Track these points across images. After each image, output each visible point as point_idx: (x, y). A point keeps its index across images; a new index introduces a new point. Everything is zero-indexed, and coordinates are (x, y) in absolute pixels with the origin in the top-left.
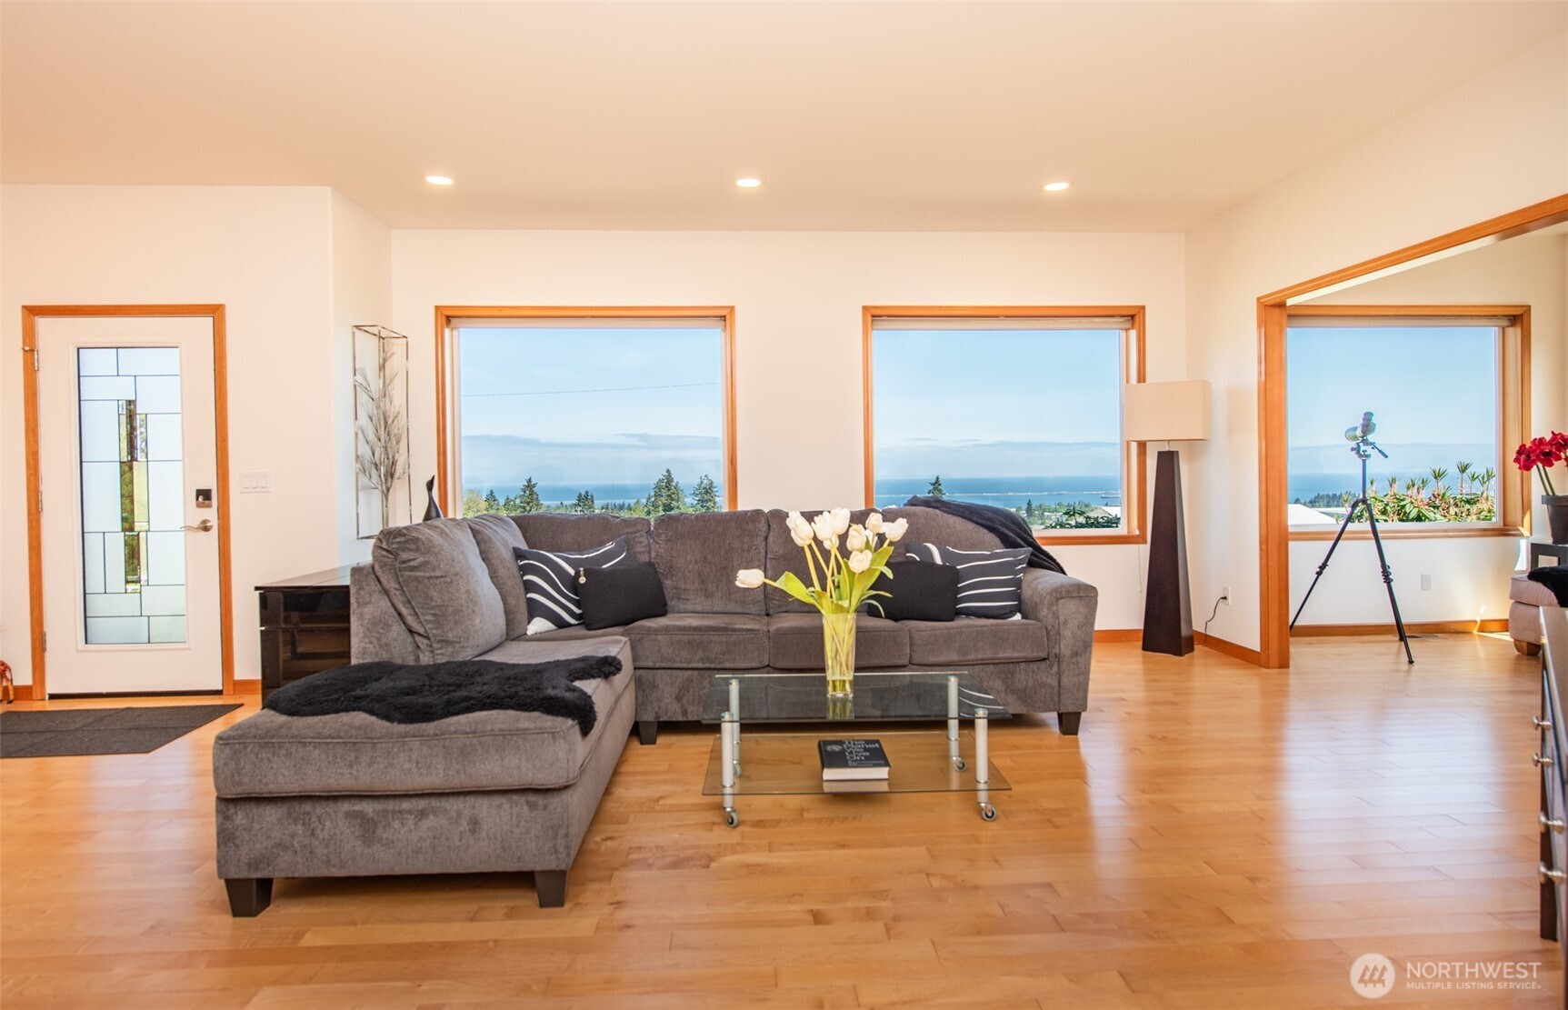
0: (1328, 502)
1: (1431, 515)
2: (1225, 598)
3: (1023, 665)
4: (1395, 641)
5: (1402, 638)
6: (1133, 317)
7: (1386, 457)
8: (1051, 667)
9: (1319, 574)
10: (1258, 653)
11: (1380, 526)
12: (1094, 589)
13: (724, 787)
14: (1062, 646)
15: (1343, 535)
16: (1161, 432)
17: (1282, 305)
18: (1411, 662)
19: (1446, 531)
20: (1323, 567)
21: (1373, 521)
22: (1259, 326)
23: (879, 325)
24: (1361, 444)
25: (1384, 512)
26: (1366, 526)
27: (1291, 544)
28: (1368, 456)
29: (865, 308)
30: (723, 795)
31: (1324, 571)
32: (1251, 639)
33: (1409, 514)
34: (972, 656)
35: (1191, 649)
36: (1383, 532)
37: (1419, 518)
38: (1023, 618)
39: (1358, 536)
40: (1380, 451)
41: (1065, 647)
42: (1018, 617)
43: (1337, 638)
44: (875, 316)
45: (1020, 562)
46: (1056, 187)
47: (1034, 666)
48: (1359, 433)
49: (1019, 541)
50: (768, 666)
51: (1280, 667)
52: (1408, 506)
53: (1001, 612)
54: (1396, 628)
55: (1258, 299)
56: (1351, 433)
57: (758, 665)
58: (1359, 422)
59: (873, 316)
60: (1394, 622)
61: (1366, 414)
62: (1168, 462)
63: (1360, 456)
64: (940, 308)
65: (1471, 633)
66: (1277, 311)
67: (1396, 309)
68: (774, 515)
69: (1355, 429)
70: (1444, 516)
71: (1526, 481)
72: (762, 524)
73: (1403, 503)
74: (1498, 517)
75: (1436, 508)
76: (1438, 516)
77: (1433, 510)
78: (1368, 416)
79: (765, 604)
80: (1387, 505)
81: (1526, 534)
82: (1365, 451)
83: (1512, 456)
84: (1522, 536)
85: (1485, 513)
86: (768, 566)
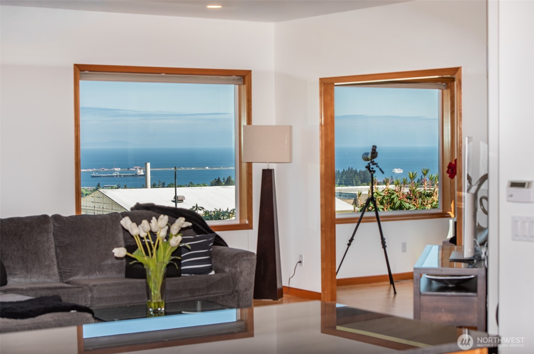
1: (407, 205)
2: (300, 262)
3: (221, 298)
4: (388, 285)
5: (392, 282)
6: (244, 77)
7: (383, 173)
8: (234, 297)
9: (349, 245)
10: (320, 293)
11: (381, 213)
15: (361, 220)
17: (332, 84)
18: (395, 293)
20: (351, 240)
21: (377, 210)
22: (320, 95)
23: (87, 76)
24: (371, 164)
25: (382, 203)
26: (373, 214)
27: (337, 226)
28: (374, 172)
31: (352, 243)
33: (395, 204)
35: (282, 296)
36: (382, 217)
37: (401, 207)
39: (369, 220)
40: (380, 169)
41: (241, 287)
42: (213, 273)
43: (359, 285)
44: (83, 70)
45: (210, 242)
47: (225, 298)
48: (369, 156)
49: (204, 230)
51: (332, 300)
52: (395, 198)
54: (388, 277)
56: (365, 156)
58: (370, 151)
59: (81, 71)
61: (374, 146)
62: (269, 176)
63: (370, 171)
66: (329, 87)
68: (57, 218)
69: (367, 154)
70: (414, 205)
71: (452, 184)
72: (51, 226)
73: (393, 197)
74: (440, 206)
75: (410, 199)
76: (411, 206)
77: (409, 201)
78: (374, 148)
79: (59, 275)
80: (383, 198)
81: (452, 215)
82: (372, 168)
83: (446, 169)
84: (450, 217)
85: (435, 203)
86: (58, 251)
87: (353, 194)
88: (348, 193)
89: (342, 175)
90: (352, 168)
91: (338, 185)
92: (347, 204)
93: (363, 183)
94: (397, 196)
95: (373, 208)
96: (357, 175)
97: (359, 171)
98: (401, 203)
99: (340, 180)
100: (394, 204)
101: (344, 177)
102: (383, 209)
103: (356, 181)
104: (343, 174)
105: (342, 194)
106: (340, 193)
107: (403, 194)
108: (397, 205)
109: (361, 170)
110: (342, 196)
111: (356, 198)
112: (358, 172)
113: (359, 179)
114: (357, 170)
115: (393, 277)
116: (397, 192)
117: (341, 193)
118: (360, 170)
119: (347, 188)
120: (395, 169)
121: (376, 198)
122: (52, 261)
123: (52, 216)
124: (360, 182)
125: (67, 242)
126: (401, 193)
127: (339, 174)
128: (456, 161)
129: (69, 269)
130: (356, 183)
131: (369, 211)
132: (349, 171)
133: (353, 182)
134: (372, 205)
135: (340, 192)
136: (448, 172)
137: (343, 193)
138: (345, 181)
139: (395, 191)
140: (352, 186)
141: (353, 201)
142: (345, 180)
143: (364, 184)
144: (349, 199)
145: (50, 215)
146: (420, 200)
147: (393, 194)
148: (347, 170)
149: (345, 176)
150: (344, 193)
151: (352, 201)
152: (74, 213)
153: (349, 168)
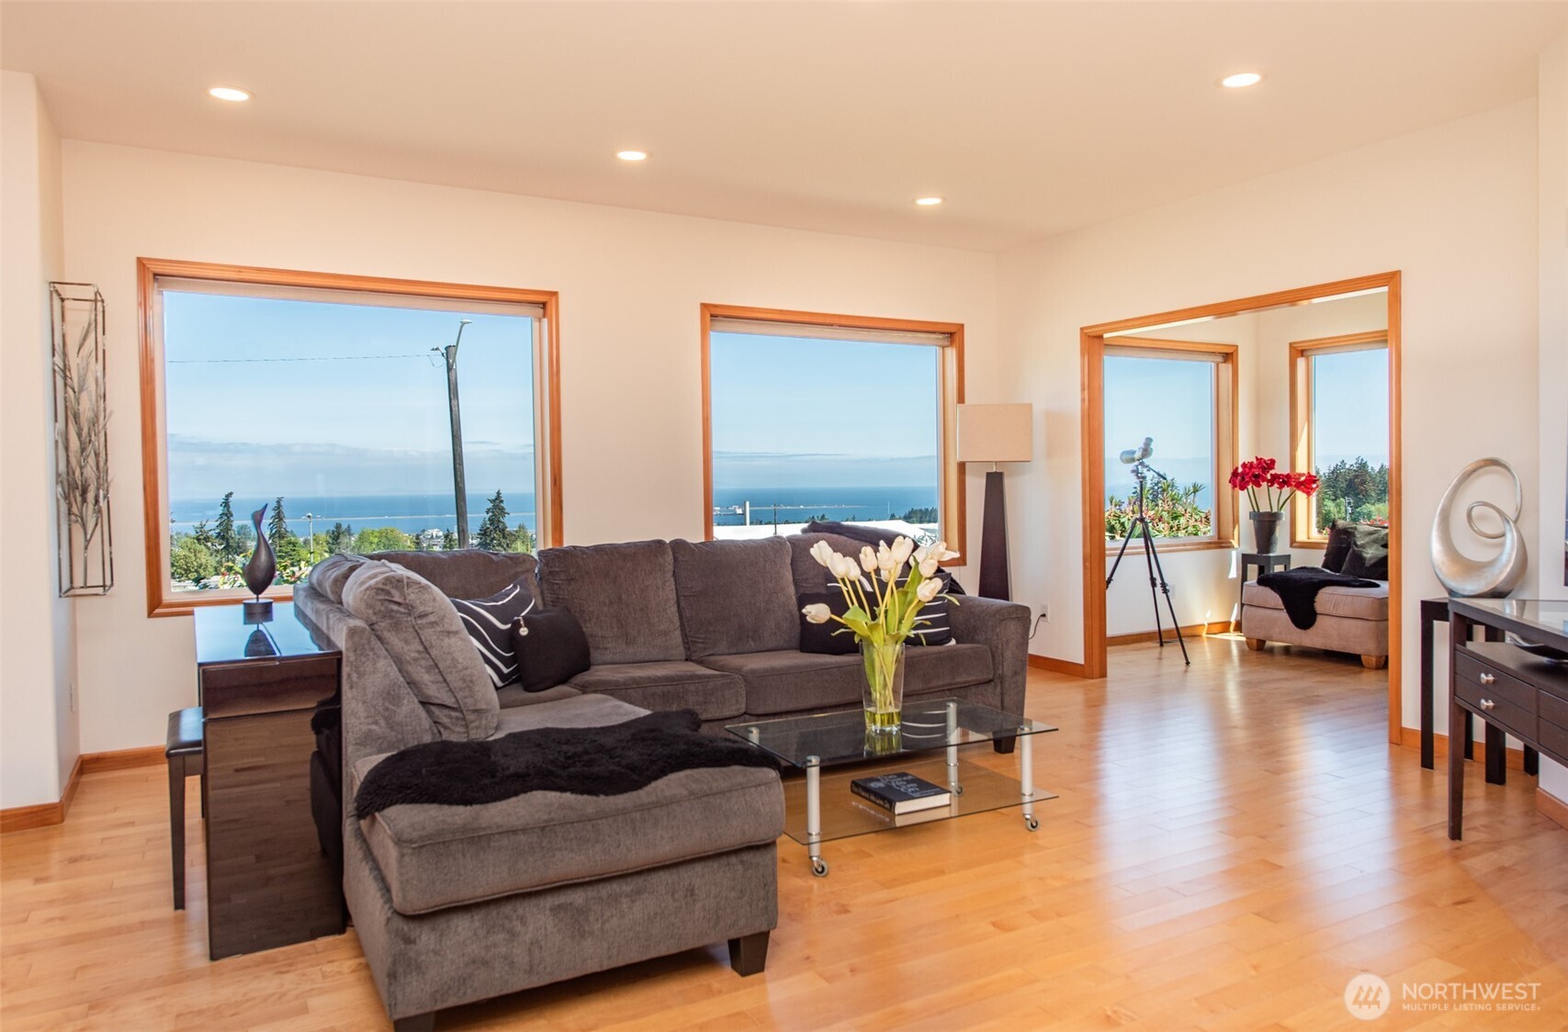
0: (921, 518)
2: (1044, 615)
3: (974, 689)
4: (1155, 647)
6: (952, 335)
8: (996, 687)
10: (1081, 665)
12: (1028, 608)
13: (810, 834)
14: (1005, 667)
15: (1125, 551)
16: (988, 452)
17: (1101, 337)
18: (1188, 663)
19: (1184, 545)
22: (1082, 354)
23: (720, 325)
28: (1145, 477)
29: (704, 306)
30: (809, 844)
32: (1076, 655)
34: (934, 683)
36: (1158, 547)
38: (957, 643)
41: (1007, 668)
42: (953, 642)
44: (714, 315)
45: (945, 587)
46: (929, 202)
47: (981, 688)
48: (1138, 455)
50: (745, 713)
51: (1101, 677)
53: (939, 638)
54: (1176, 632)
55: (1082, 329)
56: (1129, 456)
57: (736, 713)
58: (1139, 447)
59: (712, 316)
60: (1174, 626)
61: (1146, 438)
62: (995, 483)
63: (1139, 477)
64: (781, 312)
65: (1199, 636)
66: (1097, 341)
67: (1151, 342)
68: (678, 545)
69: (1134, 452)
72: (669, 557)
78: (1148, 442)
79: (685, 648)
81: (1236, 545)
82: (1141, 473)
84: (1233, 547)
86: (682, 604)
115: (1163, 634)
122: (673, 622)
123: (671, 542)
125: (698, 589)
129: (702, 636)
145: (668, 542)
152: (702, 539)
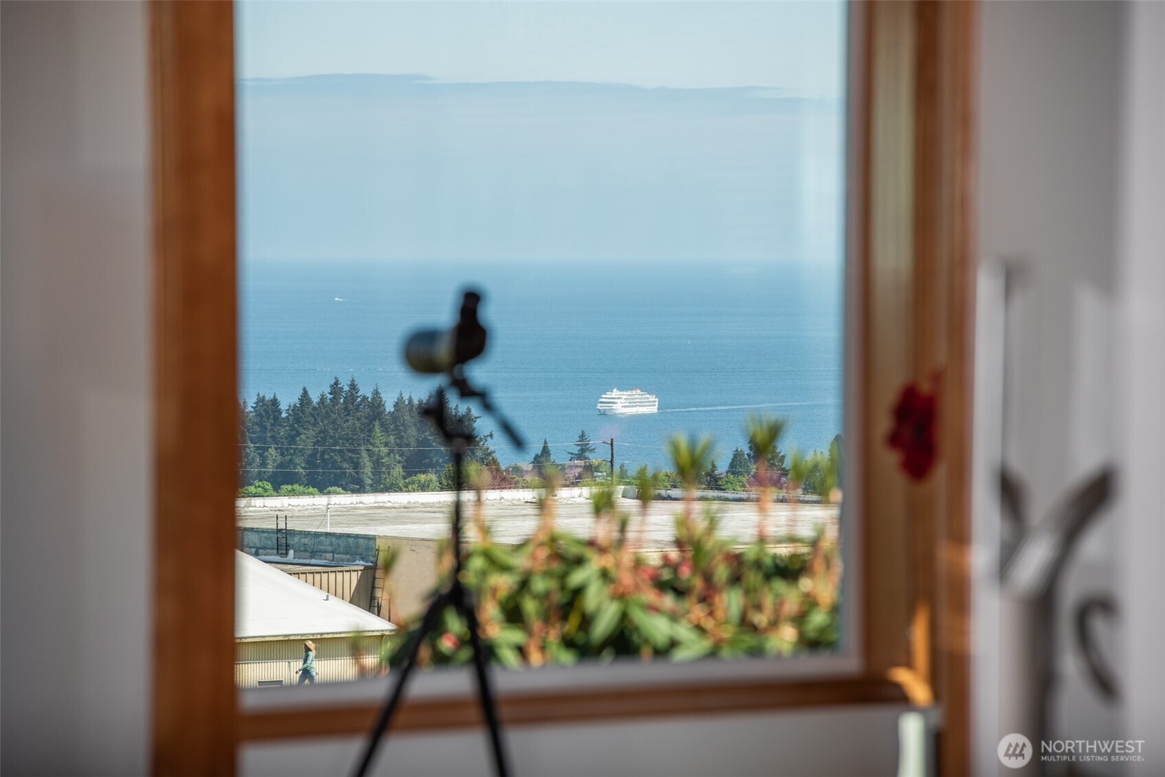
1: (658, 628)
11: (506, 677)
21: (482, 657)
25: (513, 615)
26: (460, 681)
33: (592, 621)
37: (622, 644)
40: (505, 426)
48: (443, 350)
52: (593, 589)
56: (420, 348)
61: (466, 294)
69: (432, 335)
70: (700, 629)
71: (918, 513)
73: (577, 578)
74: (850, 636)
75: (680, 592)
76: (683, 632)
77: (668, 601)
78: (471, 302)
80: (524, 585)
81: (918, 693)
83: (884, 424)
85: (818, 619)
87: (357, 537)
88: (327, 534)
89: (293, 429)
90: (353, 386)
91: (269, 486)
92: (324, 594)
93: (416, 473)
94: (605, 575)
95: (461, 643)
96: (382, 425)
97: (397, 405)
98: (624, 617)
99: (282, 454)
100: (586, 622)
101: (307, 440)
102: (521, 651)
103: (377, 463)
104: (297, 420)
105: (290, 542)
106: (279, 531)
107: (638, 564)
108: (603, 626)
109: (406, 397)
110: (291, 552)
111: (375, 563)
112: (389, 408)
113: (392, 451)
114: (384, 396)
116: (602, 550)
117: (288, 533)
118: (401, 399)
119: (320, 501)
120: (615, 393)
121: (479, 591)
124: (398, 471)
126: (627, 558)
127: (276, 418)
128: (937, 378)
130: (377, 472)
131: (442, 660)
132: (335, 400)
133: (356, 465)
134: (455, 624)
135: (281, 526)
136: (894, 440)
137: (301, 532)
138: (310, 463)
139: (591, 543)
140: (353, 491)
141: (355, 577)
142: (313, 455)
143: (422, 477)
144: (334, 565)
146: (731, 602)
147: (579, 561)
148: (323, 398)
149: (311, 433)
150: (307, 534)
151: (350, 579)
153: (336, 383)
